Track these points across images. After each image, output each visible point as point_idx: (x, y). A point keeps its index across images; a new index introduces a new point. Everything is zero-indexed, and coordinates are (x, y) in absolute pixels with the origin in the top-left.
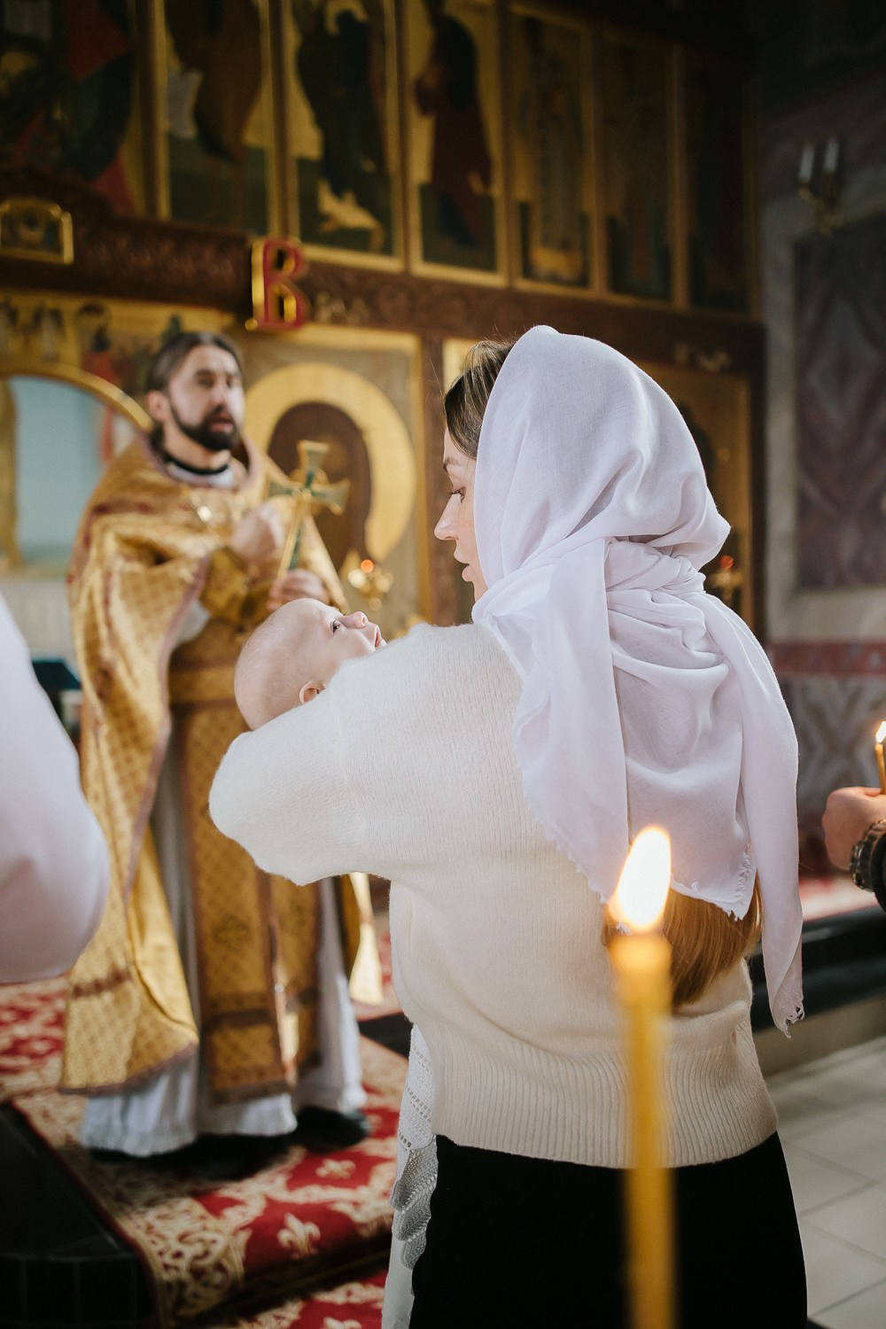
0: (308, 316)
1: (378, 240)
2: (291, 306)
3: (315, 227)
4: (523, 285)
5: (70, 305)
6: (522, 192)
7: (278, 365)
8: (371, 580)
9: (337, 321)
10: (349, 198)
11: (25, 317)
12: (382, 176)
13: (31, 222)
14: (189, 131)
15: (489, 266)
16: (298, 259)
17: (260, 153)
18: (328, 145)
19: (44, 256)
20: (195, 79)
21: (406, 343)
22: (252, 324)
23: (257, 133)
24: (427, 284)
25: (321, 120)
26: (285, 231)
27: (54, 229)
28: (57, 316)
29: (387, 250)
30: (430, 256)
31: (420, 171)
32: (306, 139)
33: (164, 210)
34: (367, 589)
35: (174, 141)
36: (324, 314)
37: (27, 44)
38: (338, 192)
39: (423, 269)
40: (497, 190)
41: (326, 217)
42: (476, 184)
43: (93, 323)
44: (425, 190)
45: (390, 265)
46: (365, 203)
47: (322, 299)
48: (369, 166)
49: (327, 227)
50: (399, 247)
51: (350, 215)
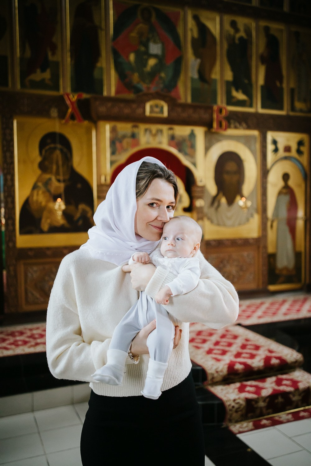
0: (228, 127)
1: (248, 103)
2: (224, 124)
3: (231, 101)
4: (292, 114)
5: (165, 128)
6: (292, 85)
7: (218, 141)
8: (245, 203)
9: (236, 128)
10: (240, 91)
11: (154, 131)
12: (250, 84)
13: (157, 106)
14: (196, 76)
15: (281, 108)
16: (226, 110)
17: (215, 81)
18: (235, 77)
19: (159, 115)
20: (199, 61)
21: (256, 133)
22: (213, 130)
23: (215, 75)
24: (262, 115)
25: (233, 70)
26: (222, 102)
27: (162, 108)
28: (161, 131)
29: (251, 106)
30: (263, 107)
31: (261, 81)
32: (229, 76)
33: (189, 100)
34: (244, 206)
35: (193, 80)
36: (232, 126)
37: (155, 56)
38: (237, 90)
39: (261, 111)
40: (285, 85)
41: (233, 97)
42: (278, 84)
43: (171, 132)
44: (262, 87)
45: (251, 110)
46: (245, 93)
47: (232, 121)
48: (246, 81)
49: (234, 100)
50: (254, 104)
51: (240, 96)
